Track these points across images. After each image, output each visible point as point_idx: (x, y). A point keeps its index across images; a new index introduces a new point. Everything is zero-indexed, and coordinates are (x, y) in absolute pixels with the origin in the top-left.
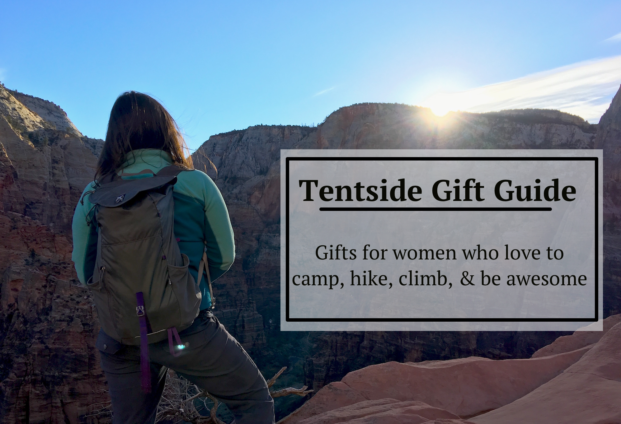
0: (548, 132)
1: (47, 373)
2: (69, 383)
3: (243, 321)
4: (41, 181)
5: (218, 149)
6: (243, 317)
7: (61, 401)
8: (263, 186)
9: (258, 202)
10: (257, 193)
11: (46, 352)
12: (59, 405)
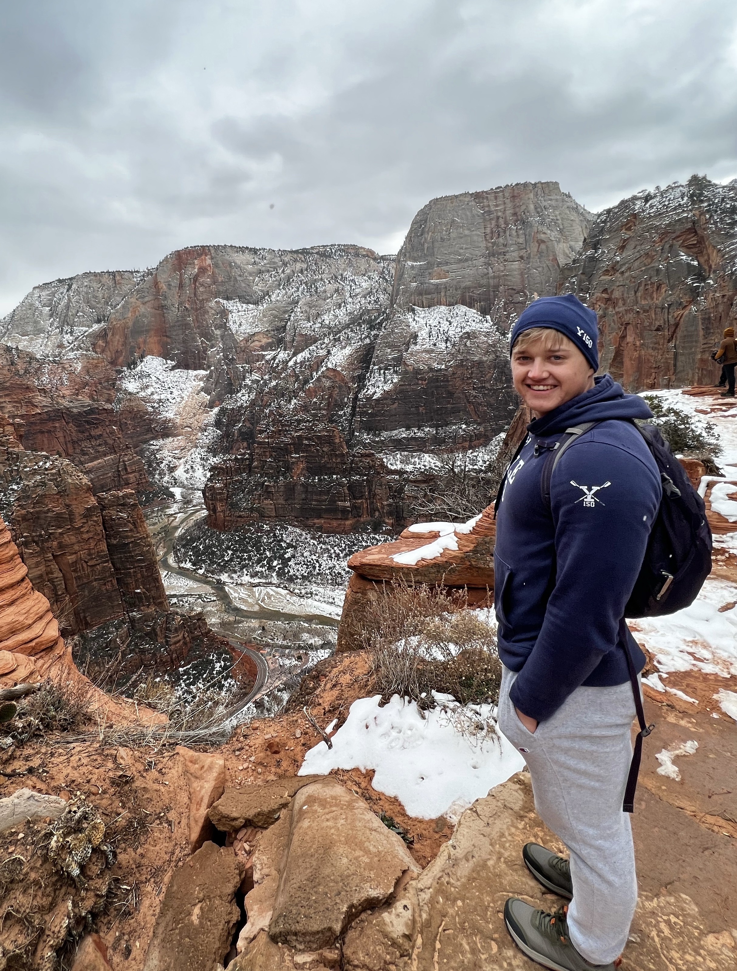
1: (34, 534)
2: (56, 538)
3: (125, 465)
6: (124, 461)
7: (53, 554)
9: (103, 351)
11: (30, 516)
12: (52, 558)
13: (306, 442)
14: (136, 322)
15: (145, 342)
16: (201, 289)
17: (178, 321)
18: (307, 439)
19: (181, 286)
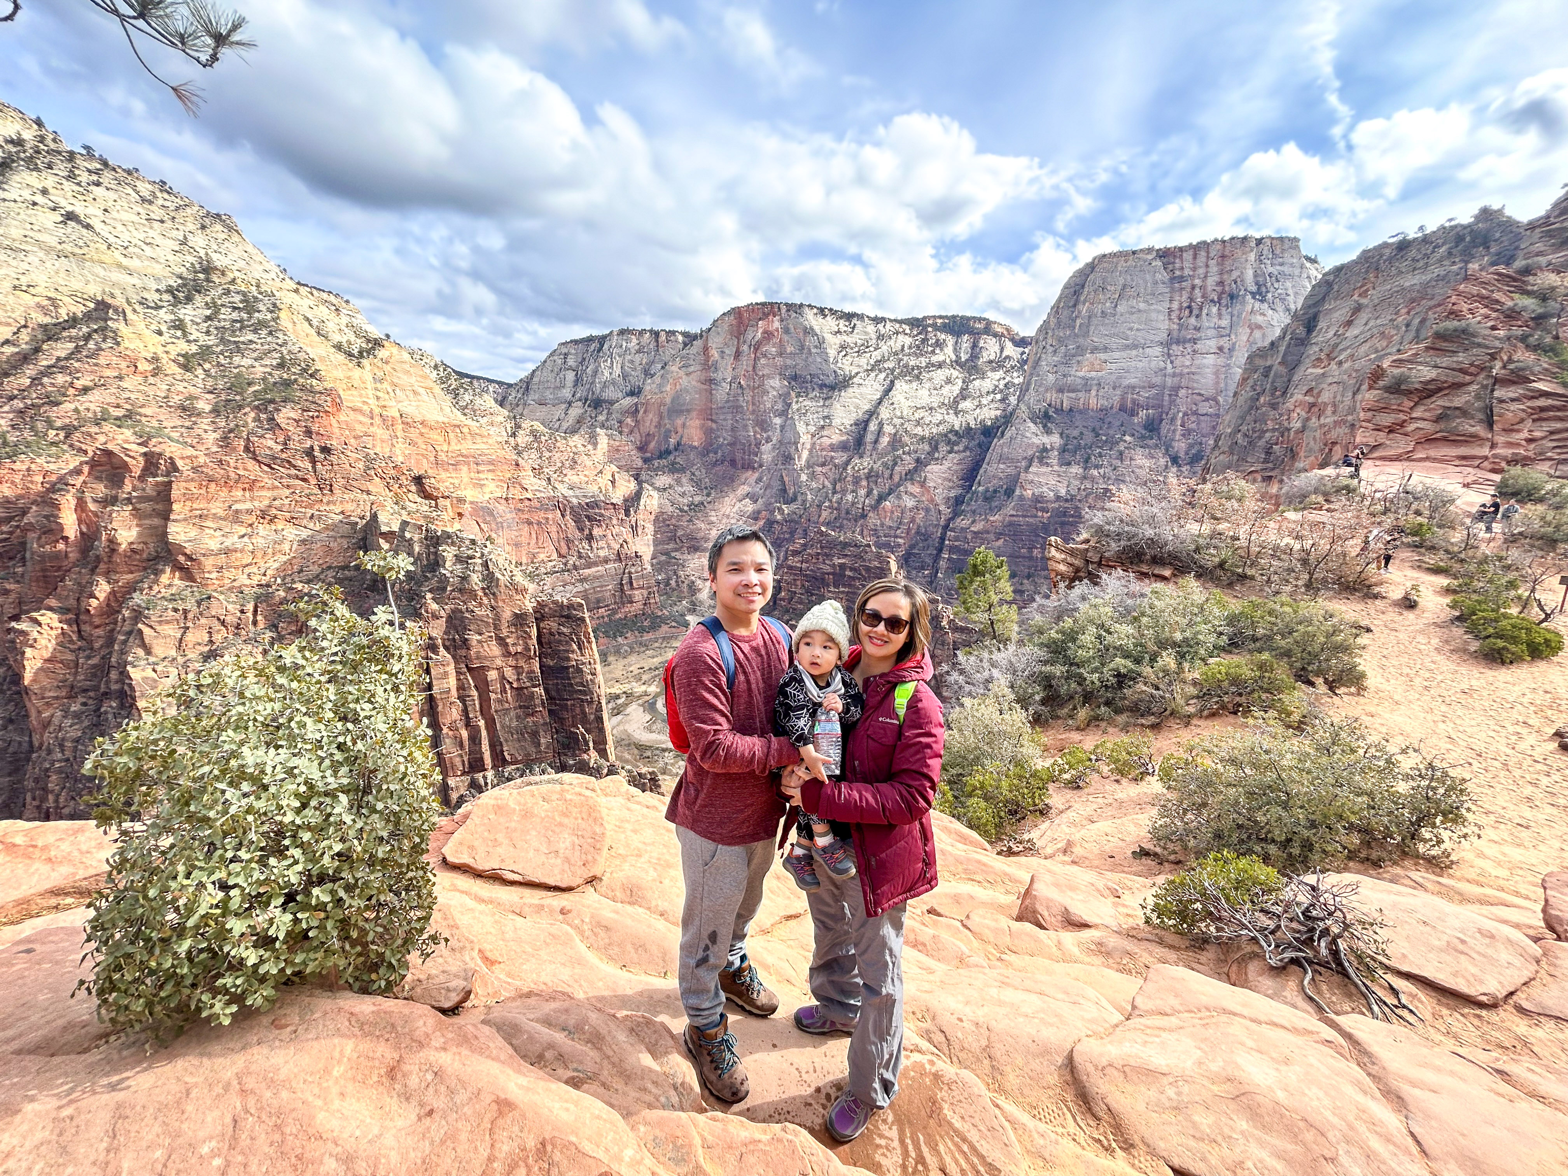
0: (974, 346)
3: (631, 577)
4: (365, 408)
5: (571, 362)
6: (630, 573)
7: (466, 666)
8: (637, 411)
9: (631, 432)
10: (629, 420)
12: (465, 671)
13: (848, 573)
14: (676, 398)
15: (684, 425)
16: (763, 361)
17: (727, 401)
18: (851, 569)
19: (738, 355)
